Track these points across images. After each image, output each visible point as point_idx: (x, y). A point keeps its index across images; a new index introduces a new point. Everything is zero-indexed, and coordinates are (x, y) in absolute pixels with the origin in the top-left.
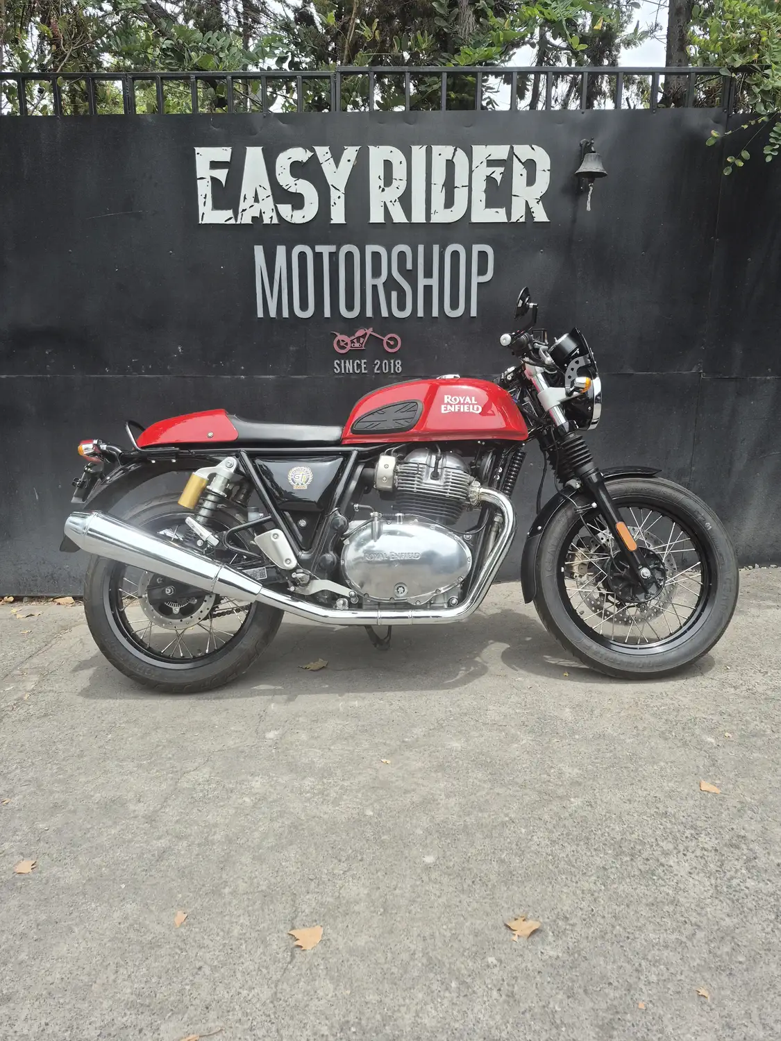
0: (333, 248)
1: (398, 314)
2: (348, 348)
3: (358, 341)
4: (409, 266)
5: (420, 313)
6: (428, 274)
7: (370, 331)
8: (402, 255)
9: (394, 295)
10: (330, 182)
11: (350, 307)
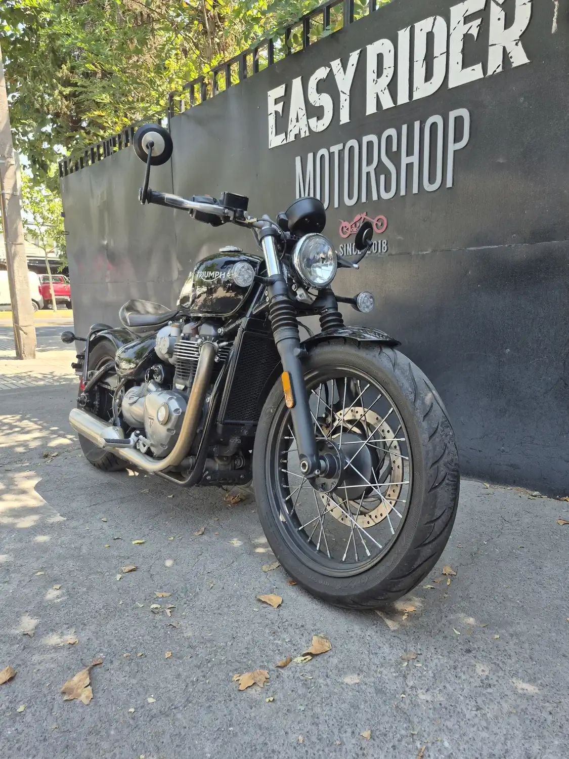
0: (340, 146)
1: (385, 196)
2: (349, 232)
3: (355, 225)
4: (395, 148)
5: (403, 193)
6: (410, 153)
7: (364, 216)
8: (389, 138)
9: (382, 177)
10: (340, 88)
11: (350, 196)
